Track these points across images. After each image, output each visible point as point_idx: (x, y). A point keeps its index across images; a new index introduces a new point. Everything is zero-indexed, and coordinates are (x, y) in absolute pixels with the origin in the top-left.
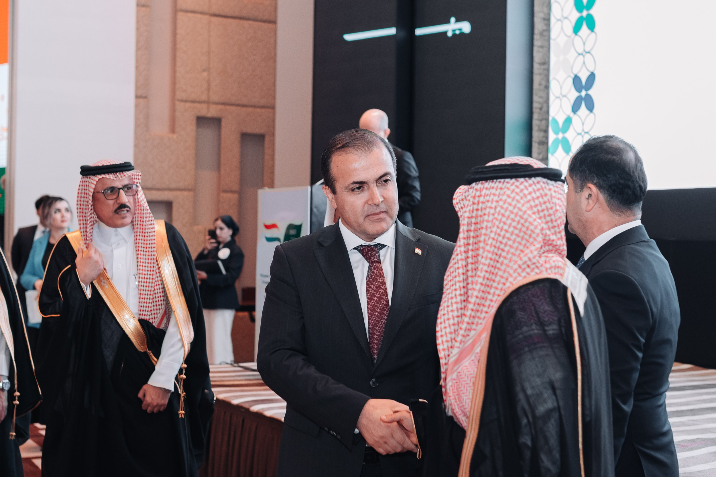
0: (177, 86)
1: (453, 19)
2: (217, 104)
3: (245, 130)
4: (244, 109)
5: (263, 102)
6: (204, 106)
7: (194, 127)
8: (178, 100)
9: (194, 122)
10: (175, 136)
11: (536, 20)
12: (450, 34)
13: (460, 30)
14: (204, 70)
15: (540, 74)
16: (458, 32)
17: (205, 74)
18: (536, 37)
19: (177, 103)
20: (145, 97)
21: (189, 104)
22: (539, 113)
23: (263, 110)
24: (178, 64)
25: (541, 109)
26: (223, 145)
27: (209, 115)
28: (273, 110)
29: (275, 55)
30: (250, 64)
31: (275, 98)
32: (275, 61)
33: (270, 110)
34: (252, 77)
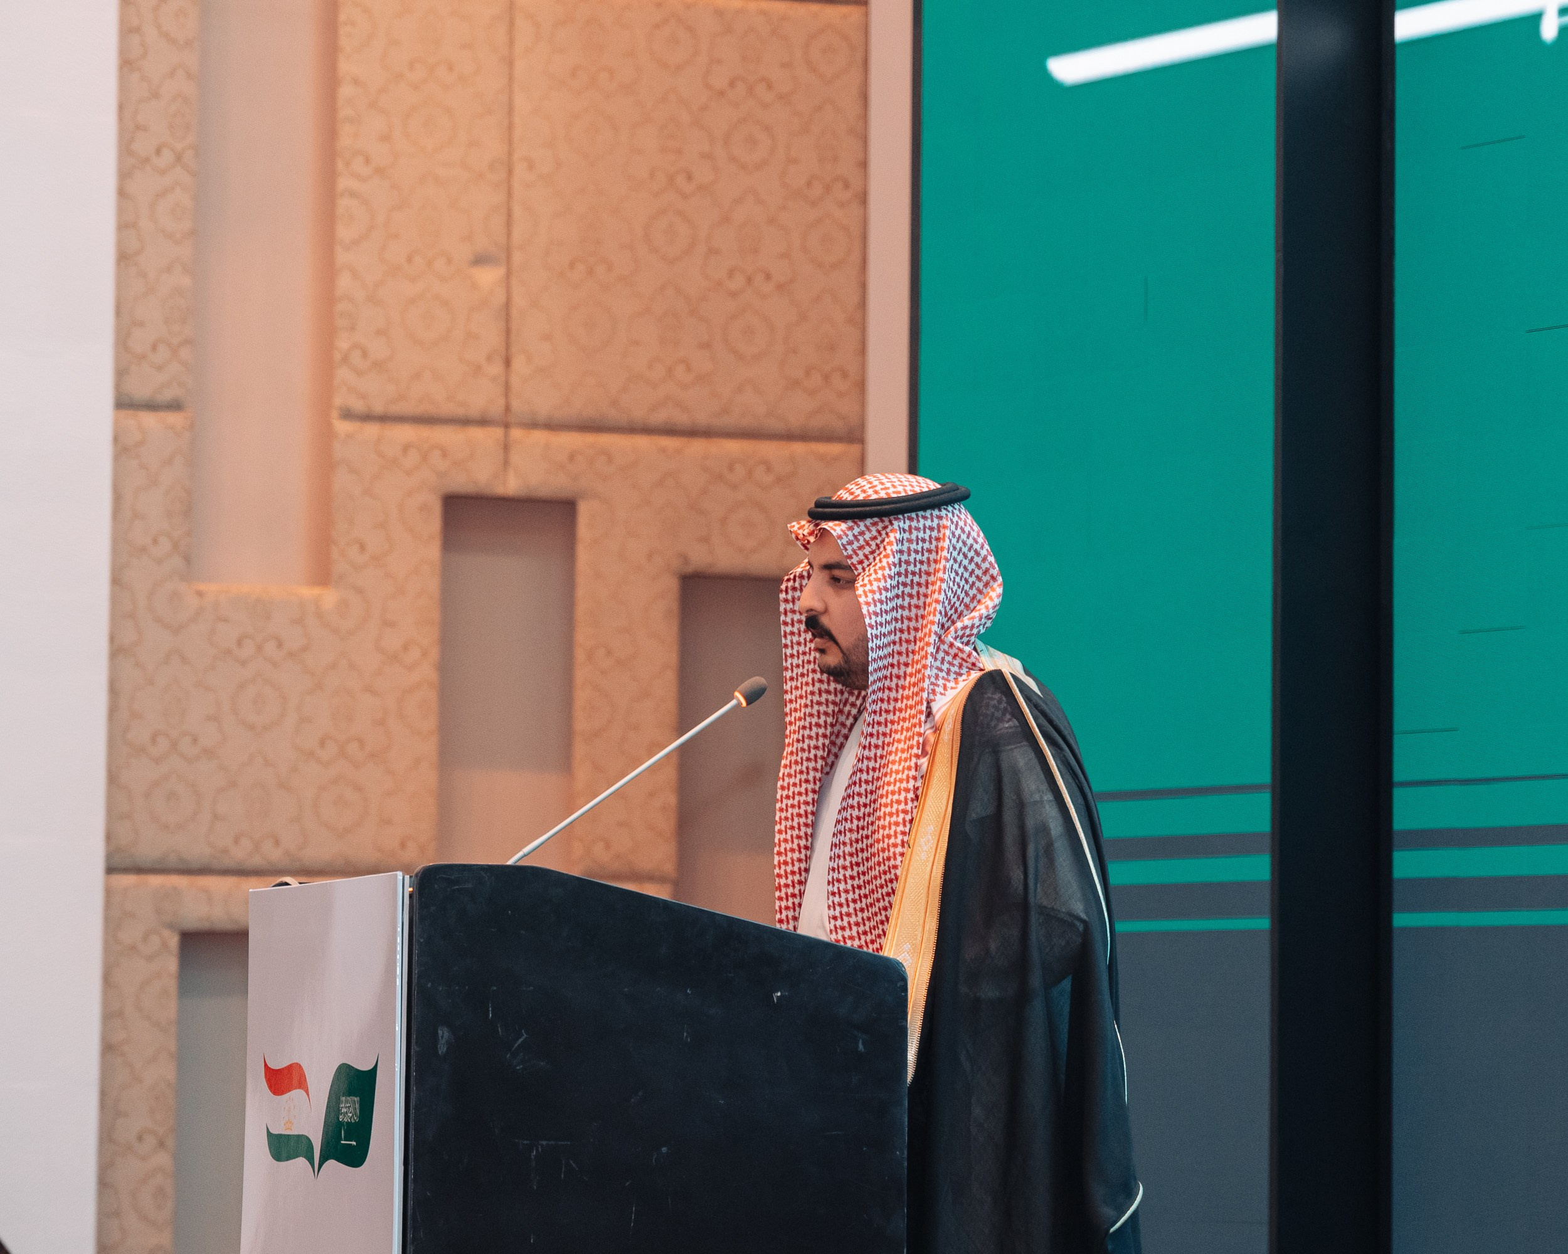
0: (343, 343)
2: (552, 426)
3: (700, 558)
4: (697, 447)
5: (797, 410)
6: (486, 438)
7: (434, 551)
8: (348, 415)
9: (434, 523)
10: (329, 598)
14: (480, 260)
17: (488, 277)
19: (343, 427)
20: (175, 406)
21: (406, 433)
23: (799, 448)
24: (344, 233)
26: (583, 636)
27: (511, 486)
28: (855, 449)
29: (864, 165)
30: (726, 220)
31: (861, 386)
32: (863, 199)
33: (835, 448)
34: (738, 283)
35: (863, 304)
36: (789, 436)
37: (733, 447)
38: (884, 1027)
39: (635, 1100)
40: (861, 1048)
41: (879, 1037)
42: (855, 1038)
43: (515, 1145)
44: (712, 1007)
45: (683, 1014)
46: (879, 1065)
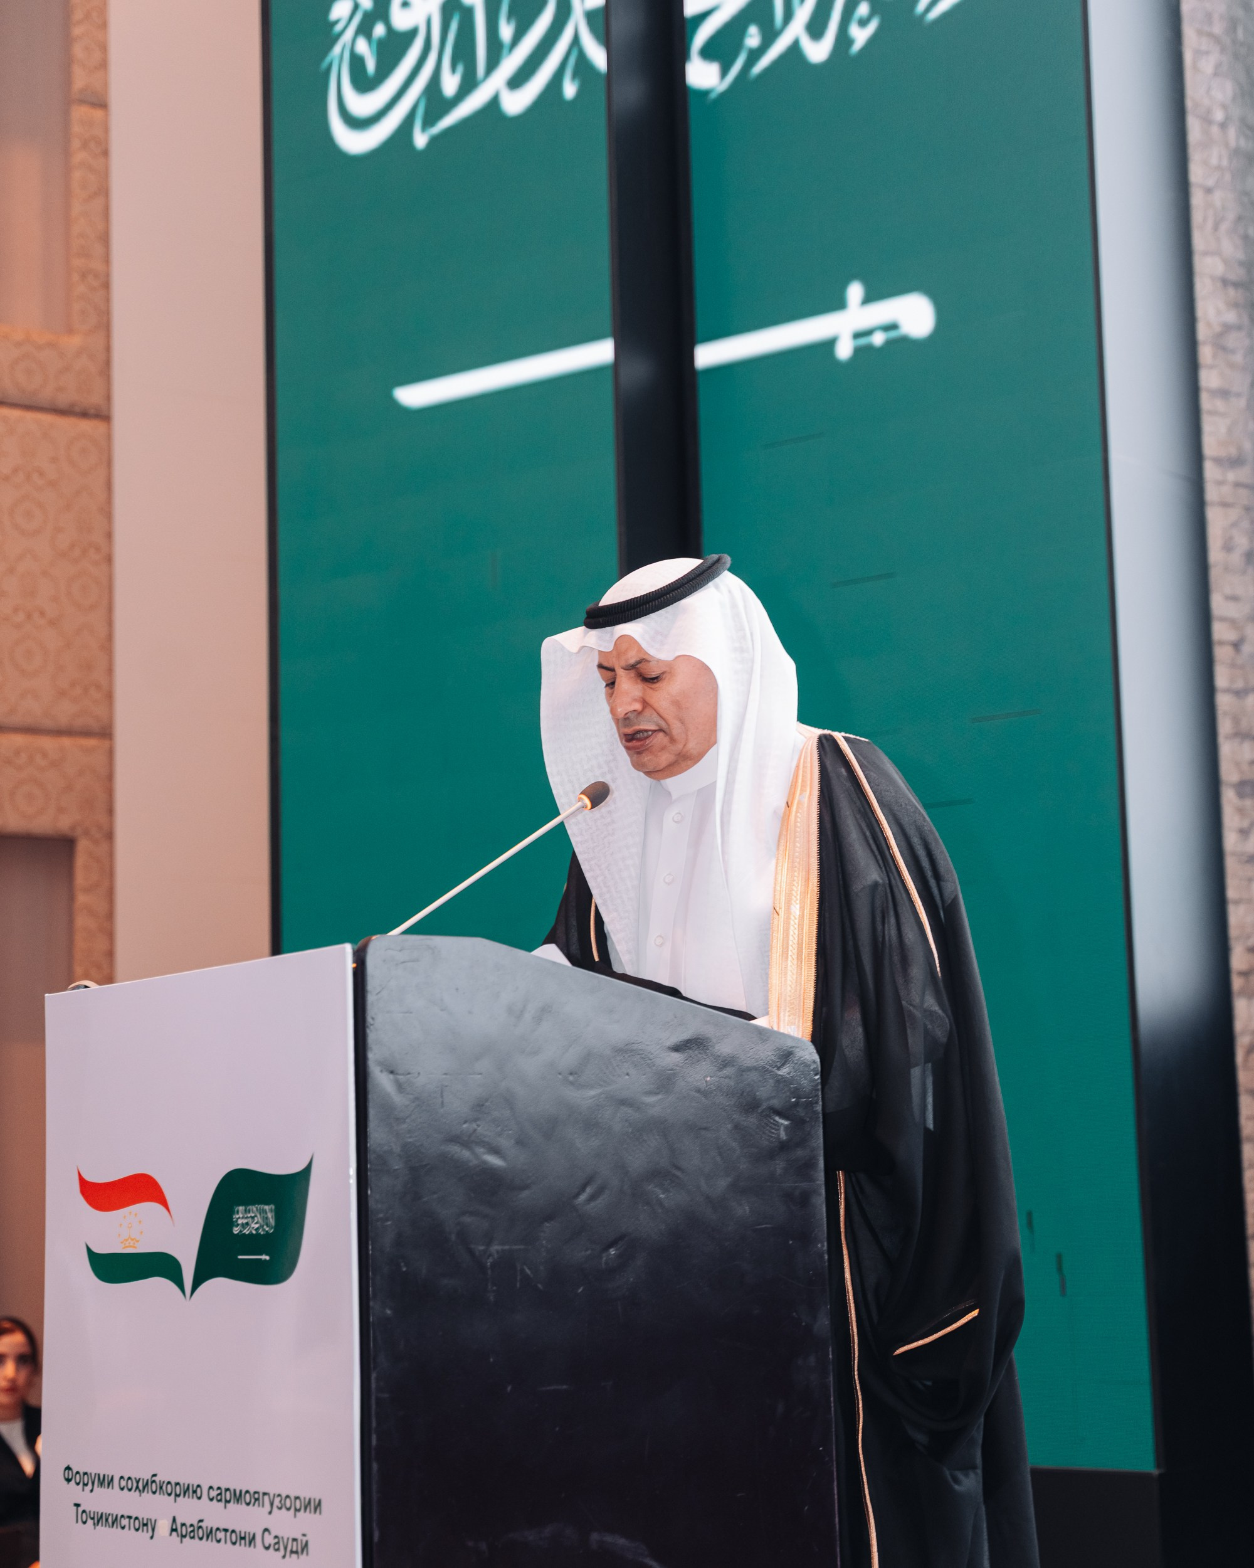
1: (855, 291)
5: (65, 712)
11: (1203, 287)
12: (844, 351)
13: (893, 327)
15: (1225, 505)
16: (878, 339)
18: (1205, 353)
22: (1233, 665)
23: (66, 742)
25: (1237, 646)
28: (107, 743)
29: (109, 535)
30: (11, 571)
31: (109, 696)
32: (109, 559)
33: (92, 742)
34: (20, 617)
35: (110, 637)
36: (59, 732)
37: (19, 740)
38: (801, 1112)
39: (583, 1197)
40: (783, 1135)
41: (798, 1124)
42: (777, 1124)
43: (471, 1252)
44: (650, 1093)
45: (623, 1102)
46: (800, 1153)
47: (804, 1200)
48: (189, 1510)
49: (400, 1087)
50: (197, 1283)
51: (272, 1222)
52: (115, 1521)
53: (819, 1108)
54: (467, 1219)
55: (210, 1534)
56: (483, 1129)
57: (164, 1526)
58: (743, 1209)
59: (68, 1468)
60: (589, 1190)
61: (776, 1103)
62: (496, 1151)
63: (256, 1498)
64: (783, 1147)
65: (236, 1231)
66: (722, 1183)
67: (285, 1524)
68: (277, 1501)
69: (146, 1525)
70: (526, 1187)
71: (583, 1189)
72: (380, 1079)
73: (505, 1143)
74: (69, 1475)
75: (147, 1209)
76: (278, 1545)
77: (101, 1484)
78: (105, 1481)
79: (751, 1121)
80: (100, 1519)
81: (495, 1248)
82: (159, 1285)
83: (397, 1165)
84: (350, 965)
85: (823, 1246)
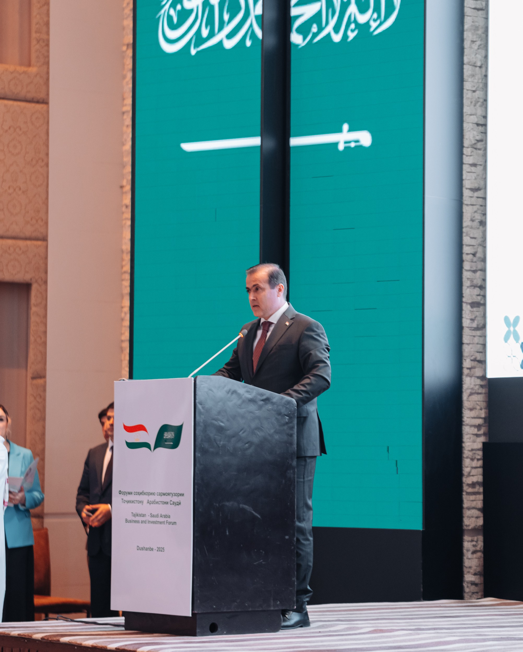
1: (345, 127)
11: (466, 127)
12: (341, 147)
13: (357, 141)
15: (472, 205)
16: (353, 145)
18: (466, 151)
30: (8, 171)
32: (47, 165)
34: (11, 191)
36: (26, 239)
38: (291, 415)
39: (241, 433)
40: (287, 421)
41: (291, 418)
42: (286, 418)
43: (217, 443)
44: (256, 410)
45: (251, 412)
46: (291, 425)
47: (291, 435)
48: (152, 498)
49: (203, 408)
50: (155, 449)
51: (174, 436)
52: (133, 502)
53: (296, 415)
54: (216, 436)
55: (157, 503)
56: (219, 417)
57: (145, 502)
58: (277, 437)
59: (120, 491)
60: (242, 431)
61: (286, 413)
62: (222, 422)
63: (169, 494)
64: (287, 423)
65: (165, 437)
66: (272, 431)
67: (175, 499)
68: (174, 495)
69: (141, 502)
70: (228, 430)
71: (241, 431)
72: (199, 406)
73: (224, 420)
74: (120, 492)
75: (142, 432)
76: (174, 503)
77: (129, 493)
78: (130, 493)
79: (279, 417)
80: (128, 502)
81: (222, 443)
82: (145, 449)
83: (202, 424)
84: (193, 382)
85: (295, 446)
